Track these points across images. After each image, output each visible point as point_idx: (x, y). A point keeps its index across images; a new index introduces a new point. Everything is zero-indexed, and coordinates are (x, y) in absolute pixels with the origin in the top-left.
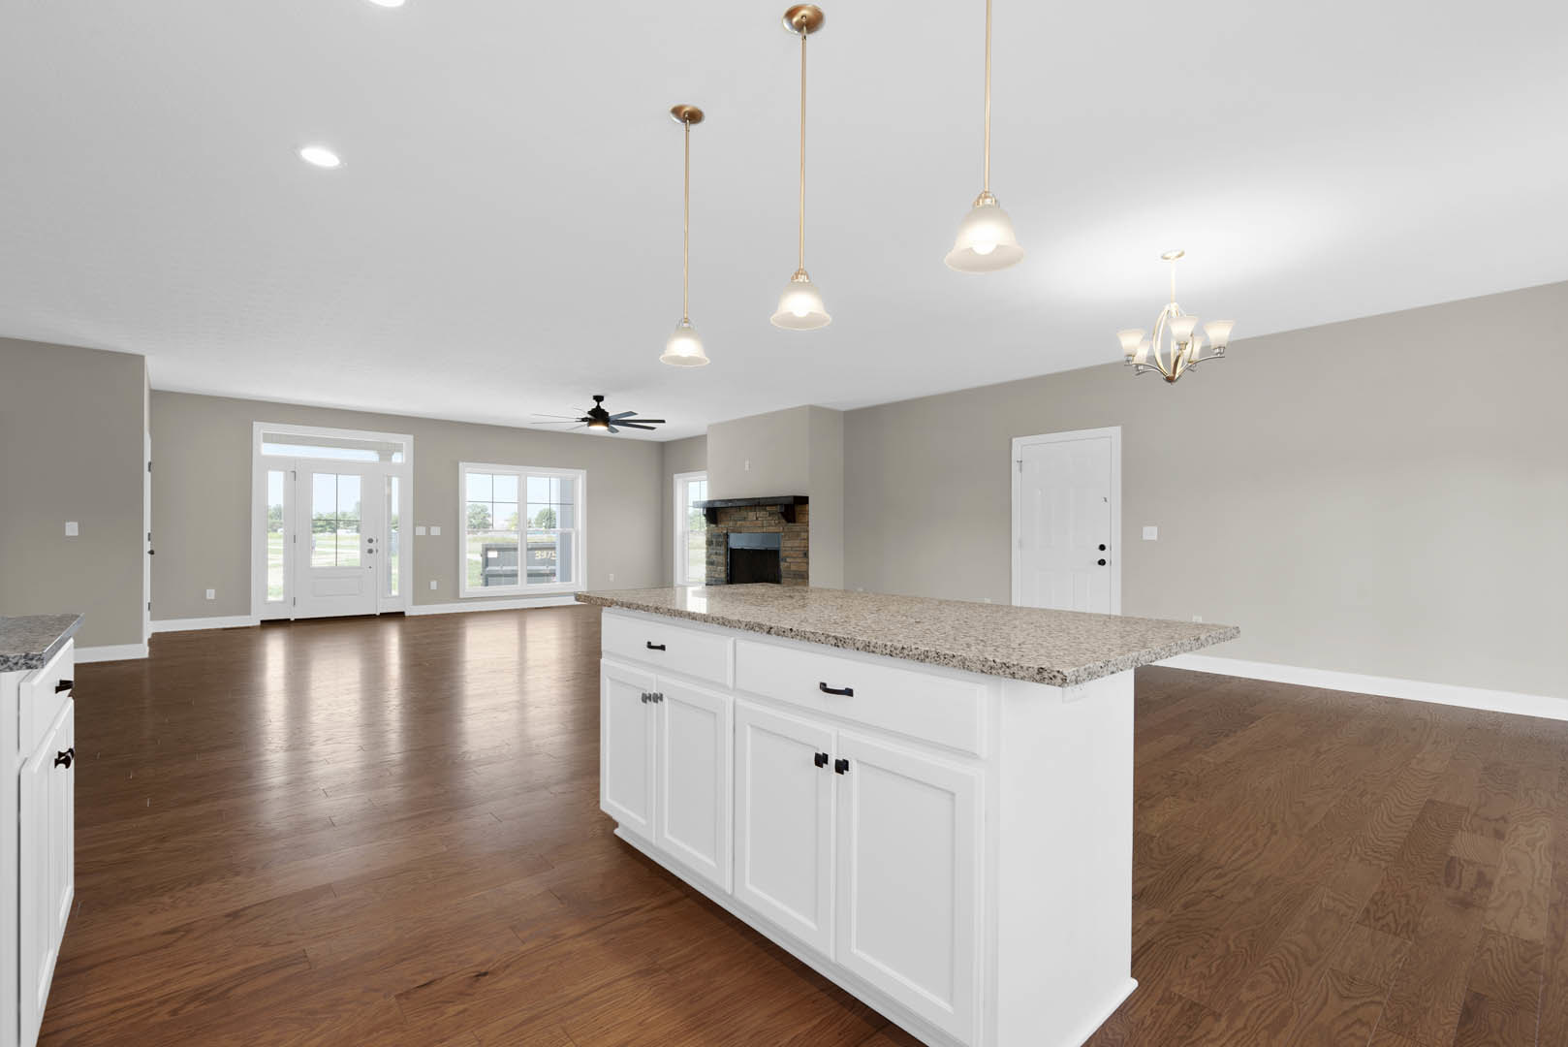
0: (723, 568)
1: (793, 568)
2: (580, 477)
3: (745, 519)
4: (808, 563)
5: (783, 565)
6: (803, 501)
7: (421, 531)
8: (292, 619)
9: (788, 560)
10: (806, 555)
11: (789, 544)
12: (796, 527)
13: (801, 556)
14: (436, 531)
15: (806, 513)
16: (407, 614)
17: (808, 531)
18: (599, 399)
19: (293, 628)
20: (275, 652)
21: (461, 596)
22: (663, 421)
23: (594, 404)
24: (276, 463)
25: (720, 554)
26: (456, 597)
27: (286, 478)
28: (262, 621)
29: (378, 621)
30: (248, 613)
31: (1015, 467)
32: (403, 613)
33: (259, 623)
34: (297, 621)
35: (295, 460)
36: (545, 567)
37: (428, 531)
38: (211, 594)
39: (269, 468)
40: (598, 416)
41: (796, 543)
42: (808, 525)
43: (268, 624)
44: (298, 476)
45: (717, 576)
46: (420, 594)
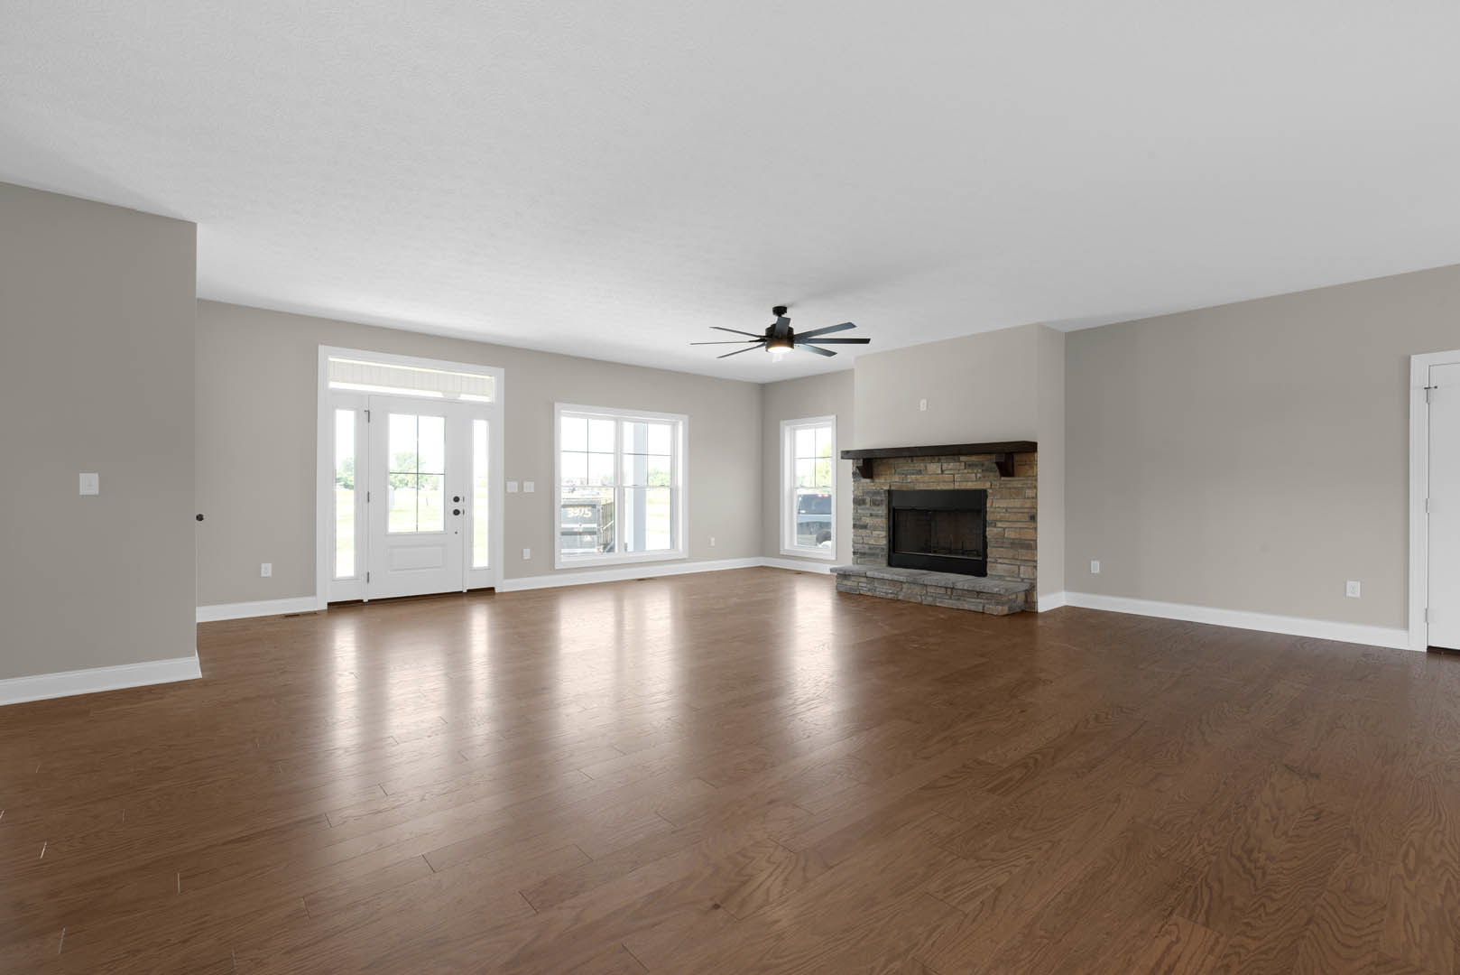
0: (884, 534)
1: (1010, 534)
2: (681, 423)
3: (920, 472)
4: (1035, 529)
5: (990, 532)
6: (1030, 448)
7: (513, 487)
8: (365, 600)
9: (999, 524)
10: (1033, 518)
11: (1003, 504)
12: (1014, 482)
13: (1027, 519)
14: (529, 487)
15: (1033, 464)
16: (497, 590)
17: (1036, 487)
18: (779, 311)
19: (366, 611)
20: (345, 643)
21: (557, 567)
22: (866, 341)
23: (774, 319)
24: (346, 399)
25: (877, 516)
26: (551, 568)
27: (358, 417)
28: (329, 604)
29: (465, 601)
30: (313, 593)
31: (1417, 397)
32: (492, 589)
33: (326, 607)
34: (372, 602)
35: (370, 396)
36: (578, 526)
37: (521, 487)
38: (267, 570)
39: (337, 407)
40: (779, 335)
41: (1017, 503)
42: (1036, 480)
43: (337, 607)
44: (371, 416)
45: (872, 542)
46: (513, 566)
